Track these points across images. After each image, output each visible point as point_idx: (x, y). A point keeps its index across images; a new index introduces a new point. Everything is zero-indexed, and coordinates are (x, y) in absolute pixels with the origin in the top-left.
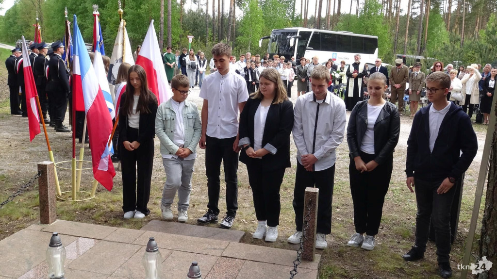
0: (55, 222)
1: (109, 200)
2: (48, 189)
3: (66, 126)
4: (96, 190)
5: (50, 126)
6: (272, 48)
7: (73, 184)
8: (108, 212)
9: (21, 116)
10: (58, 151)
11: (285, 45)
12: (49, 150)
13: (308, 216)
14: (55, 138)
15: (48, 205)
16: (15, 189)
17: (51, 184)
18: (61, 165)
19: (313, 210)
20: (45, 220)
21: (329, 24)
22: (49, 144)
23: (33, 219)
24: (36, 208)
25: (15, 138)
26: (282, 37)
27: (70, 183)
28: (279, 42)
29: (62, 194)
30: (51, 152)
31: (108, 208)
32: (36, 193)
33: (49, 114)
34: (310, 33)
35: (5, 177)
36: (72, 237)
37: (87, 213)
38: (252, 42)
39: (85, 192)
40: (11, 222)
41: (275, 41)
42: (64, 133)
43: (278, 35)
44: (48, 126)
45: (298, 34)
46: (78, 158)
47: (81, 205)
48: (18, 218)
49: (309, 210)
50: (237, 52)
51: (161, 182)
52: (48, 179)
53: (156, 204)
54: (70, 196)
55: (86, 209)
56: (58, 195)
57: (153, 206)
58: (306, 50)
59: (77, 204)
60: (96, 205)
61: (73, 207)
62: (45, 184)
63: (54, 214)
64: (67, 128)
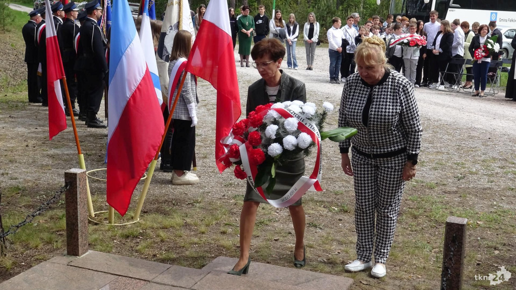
0: (87, 253)
1: (159, 225)
2: (78, 207)
3: (101, 120)
4: (141, 211)
5: (79, 119)
6: (396, 6)
8: (157, 243)
9: (41, 104)
10: (90, 155)
11: (417, 2)
12: (79, 153)
13: (451, 259)
14: (86, 136)
15: (78, 230)
16: (33, 207)
17: (82, 200)
18: (93, 174)
19: (458, 251)
20: (73, 250)
22: (79, 144)
23: (57, 249)
24: (61, 233)
25: (34, 135)
29: (96, 215)
30: (82, 156)
31: (158, 236)
32: (61, 212)
33: (78, 102)
35: (20, 189)
36: (109, 275)
37: (130, 243)
40: (28, 252)
42: (97, 129)
44: (77, 120)
47: (120, 232)
48: (37, 246)
49: (452, 251)
50: (344, 12)
51: (231, 201)
52: (78, 192)
53: (224, 233)
54: (106, 218)
55: (127, 237)
56: (90, 215)
57: (220, 236)
58: (449, 9)
59: (116, 229)
60: (141, 231)
61: (110, 234)
62: (74, 199)
63: (85, 242)
64: (102, 122)
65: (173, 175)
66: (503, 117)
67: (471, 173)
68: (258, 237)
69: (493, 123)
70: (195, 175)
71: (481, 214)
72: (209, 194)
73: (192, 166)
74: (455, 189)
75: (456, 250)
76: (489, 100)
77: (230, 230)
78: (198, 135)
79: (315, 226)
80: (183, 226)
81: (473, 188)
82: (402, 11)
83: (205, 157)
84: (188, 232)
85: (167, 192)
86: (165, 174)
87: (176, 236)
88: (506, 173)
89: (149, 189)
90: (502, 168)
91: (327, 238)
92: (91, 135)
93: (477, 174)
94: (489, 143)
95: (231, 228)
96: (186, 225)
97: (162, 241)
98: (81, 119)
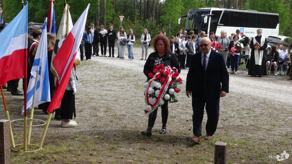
1: (53, 151)
2: (5, 142)
3: (20, 90)
4: (43, 144)
5: (7, 90)
6: (189, 24)
7: (24, 138)
8: (52, 162)
10: (13, 111)
11: (200, 22)
12: (6, 111)
14: (11, 100)
15: (4, 156)
17: (6, 138)
18: (15, 122)
19: (222, 161)
21: (237, 4)
22: (6, 105)
26: (197, 16)
27: (23, 137)
28: (195, 20)
29: (16, 146)
30: (8, 112)
31: (53, 158)
34: (221, 11)
37: (36, 162)
38: (172, 21)
39: (34, 144)
41: (192, 19)
42: (18, 96)
43: (194, 14)
44: (6, 91)
45: (211, 13)
46: (29, 117)
47: (30, 156)
50: (160, 28)
51: (96, 136)
52: (4, 134)
53: (91, 155)
54: (22, 148)
55: (35, 159)
56: (13, 147)
57: (89, 157)
58: (218, 26)
59: (28, 154)
60: (43, 155)
61: (24, 157)
62: (2, 138)
63: (9, 162)
64: (21, 92)
65: (62, 122)
66: (248, 85)
67: (231, 117)
68: (111, 156)
69: (242, 89)
70: (75, 122)
71: (236, 140)
72: (83, 133)
73: (73, 116)
74: (222, 126)
75: (221, 160)
76: (240, 76)
77: (95, 153)
78: (77, 99)
79: (144, 149)
80: (68, 151)
81: (232, 125)
82: (192, 28)
83: (81, 111)
84: (71, 155)
85: (59, 132)
86: (58, 121)
87: (63, 158)
88: (250, 117)
89: (48, 130)
90: (247, 114)
91: (151, 156)
92: (14, 100)
93: (234, 117)
94: (240, 100)
95: (96, 152)
96: (70, 151)
97: (55, 161)
98: (8, 90)
